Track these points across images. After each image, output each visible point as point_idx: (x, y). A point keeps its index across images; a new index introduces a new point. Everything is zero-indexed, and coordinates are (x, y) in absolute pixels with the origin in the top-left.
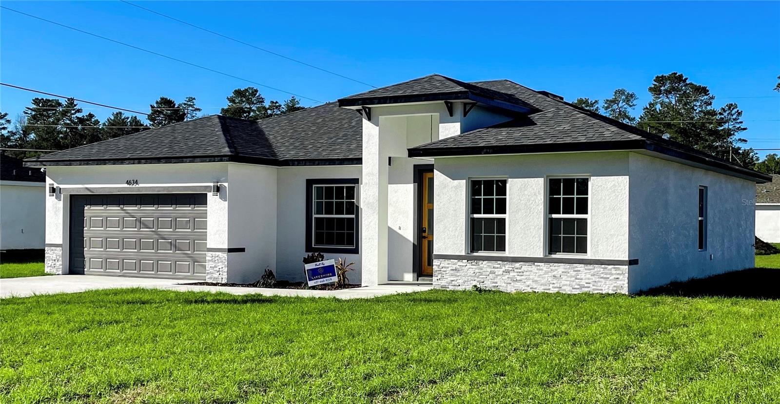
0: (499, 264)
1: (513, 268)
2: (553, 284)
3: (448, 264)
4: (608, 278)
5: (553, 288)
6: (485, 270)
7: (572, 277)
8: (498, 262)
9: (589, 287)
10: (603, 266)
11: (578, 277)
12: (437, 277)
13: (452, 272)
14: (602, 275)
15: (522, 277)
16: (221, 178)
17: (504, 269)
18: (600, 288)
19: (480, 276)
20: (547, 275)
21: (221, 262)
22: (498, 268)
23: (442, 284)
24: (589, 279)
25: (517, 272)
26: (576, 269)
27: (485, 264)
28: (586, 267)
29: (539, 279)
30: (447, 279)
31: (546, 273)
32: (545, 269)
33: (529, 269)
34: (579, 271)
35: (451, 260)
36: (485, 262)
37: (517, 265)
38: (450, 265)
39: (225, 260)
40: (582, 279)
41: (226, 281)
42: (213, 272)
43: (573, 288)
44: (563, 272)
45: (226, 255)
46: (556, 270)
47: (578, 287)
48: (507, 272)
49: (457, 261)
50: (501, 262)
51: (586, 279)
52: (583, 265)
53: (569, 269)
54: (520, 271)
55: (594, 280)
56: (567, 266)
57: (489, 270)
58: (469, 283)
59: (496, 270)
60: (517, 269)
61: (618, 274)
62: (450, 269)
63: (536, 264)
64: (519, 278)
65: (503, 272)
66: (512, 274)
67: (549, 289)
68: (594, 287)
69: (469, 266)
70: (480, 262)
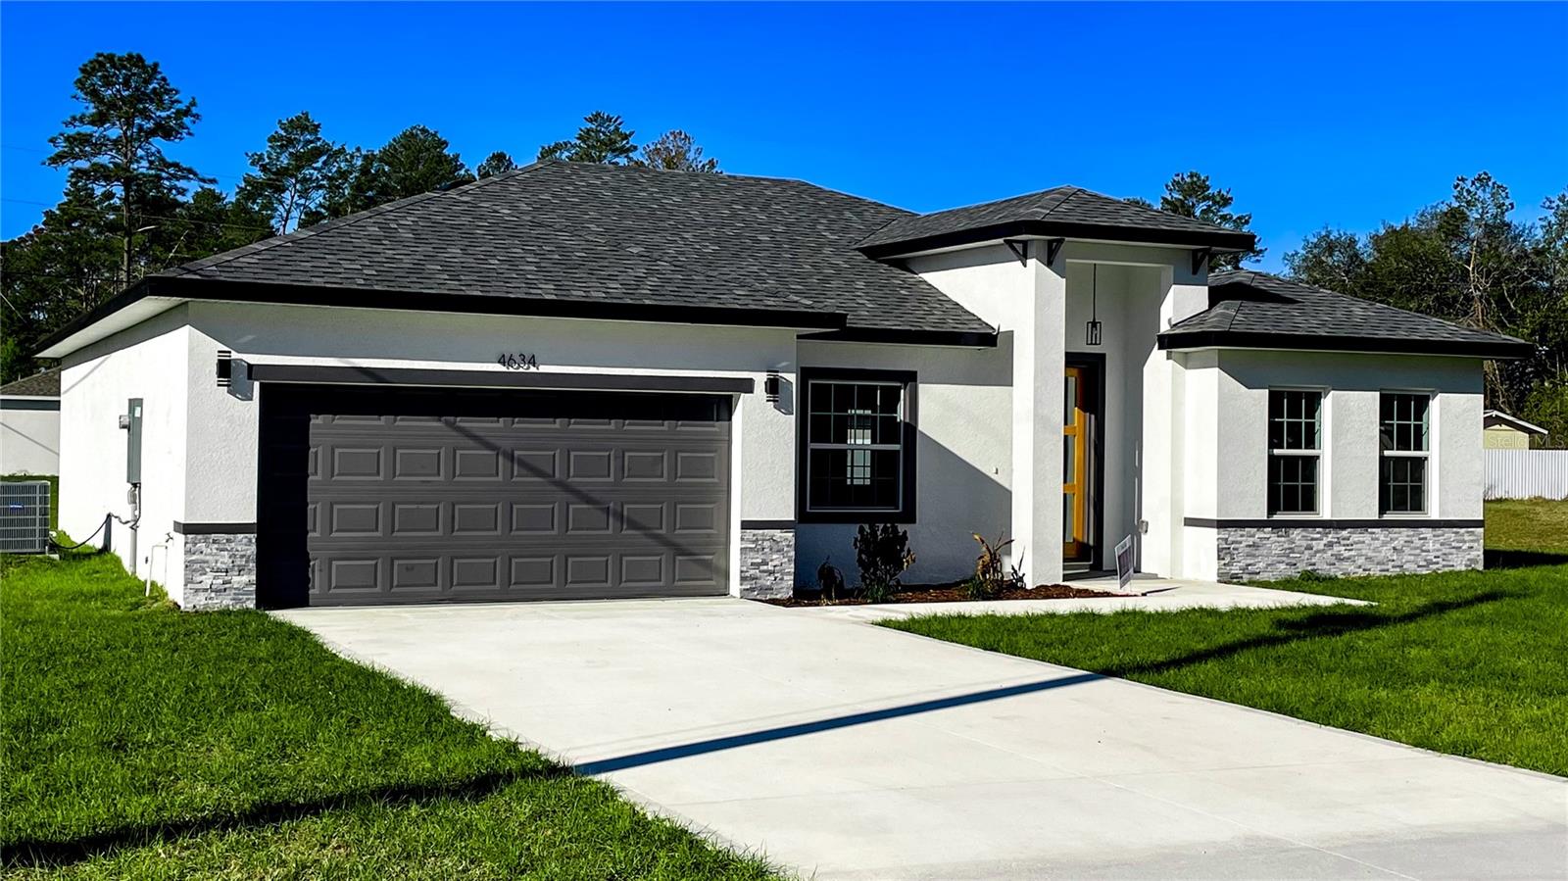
0: (1318, 533)
1: (1338, 538)
2: (1393, 561)
3: (1242, 536)
4: (1460, 547)
5: (1393, 567)
6: (1298, 543)
7: (1417, 548)
8: (1318, 530)
9: (1437, 563)
10: (1455, 530)
11: (1424, 548)
12: (1223, 559)
13: (1248, 550)
14: (1453, 544)
15: (1353, 553)
16: (779, 363)
17: (1325, 541)
18: (1451, 563)
19: (1291, 555)
20: (1385, 548)
21: (778, 551)
22: (1316, 539)
23: (1233, 572)
24: (1438, 550)
25: (1344, 545)
26: (1422, 536)
27: (1296, 534)
28: (1434, 533)
29: (1374, 554)
30: (1239, 562)
31: (1384, 544)
32: (1382, 538)
33: (1361, 539)
34: (1425, 538)
35: (1246, 529)
36: (1299, 530)
37: (1345, 533)
38: (1244, 538)
39: (788, 546)
40: (1429, 551)
41: (791, 593)
42: (759, 574)
43: (1419, 566)
44: (1406, 542)
45: (791, 534)
46: (1397, 539)
47: (1425, 563)
48: (1330, 545)
49: (1255, 530)
50: (1321, 530)
51: (1434, 550)
52: (1430, 529)
53: (1413, 536)
54: (1348, 542)
55: (1444, 551)
56: (1410, 532)
57: (1304, 543)
58: (1273, 567)
59: (1314, 542)
60: (1344, 539)
61: (1472, 541)
62: (1244, 544)
63: (1369, 530)
64: (1347, 554)
65: (1325, 545)
66: (1336, 548)
67: (1388, 570)
68: (1444, 563)
69: (1274, 538)
70: (1291, 531)
